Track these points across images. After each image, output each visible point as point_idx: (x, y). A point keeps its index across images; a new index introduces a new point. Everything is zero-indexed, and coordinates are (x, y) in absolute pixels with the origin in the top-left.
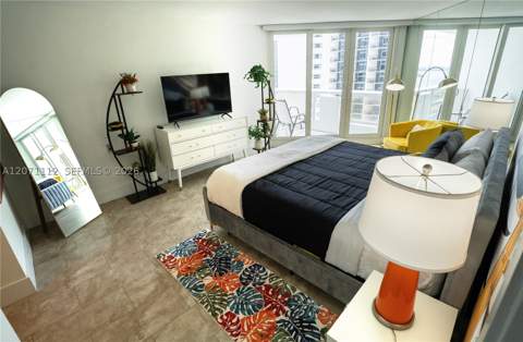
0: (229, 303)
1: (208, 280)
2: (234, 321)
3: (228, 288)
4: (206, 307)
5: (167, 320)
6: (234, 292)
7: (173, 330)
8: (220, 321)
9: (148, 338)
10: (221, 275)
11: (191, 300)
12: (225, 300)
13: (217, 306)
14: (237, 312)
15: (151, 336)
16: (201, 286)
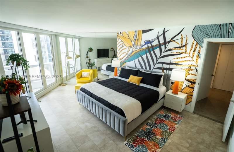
0: (165, 130)
1: (158, 137)
2: (171, 129)
3: (160, 131)
4: (170, 136)
5: (180, 146)
6: (161, 129)
7: (182, 143)
8: (173, 132)
9: (189, 150)
10: (154, 134)
11: (169, 141)
12: (165, 131)
13: (168, 133)
14: (168, 128)
15: (188, 149)
16: (162, 139)
